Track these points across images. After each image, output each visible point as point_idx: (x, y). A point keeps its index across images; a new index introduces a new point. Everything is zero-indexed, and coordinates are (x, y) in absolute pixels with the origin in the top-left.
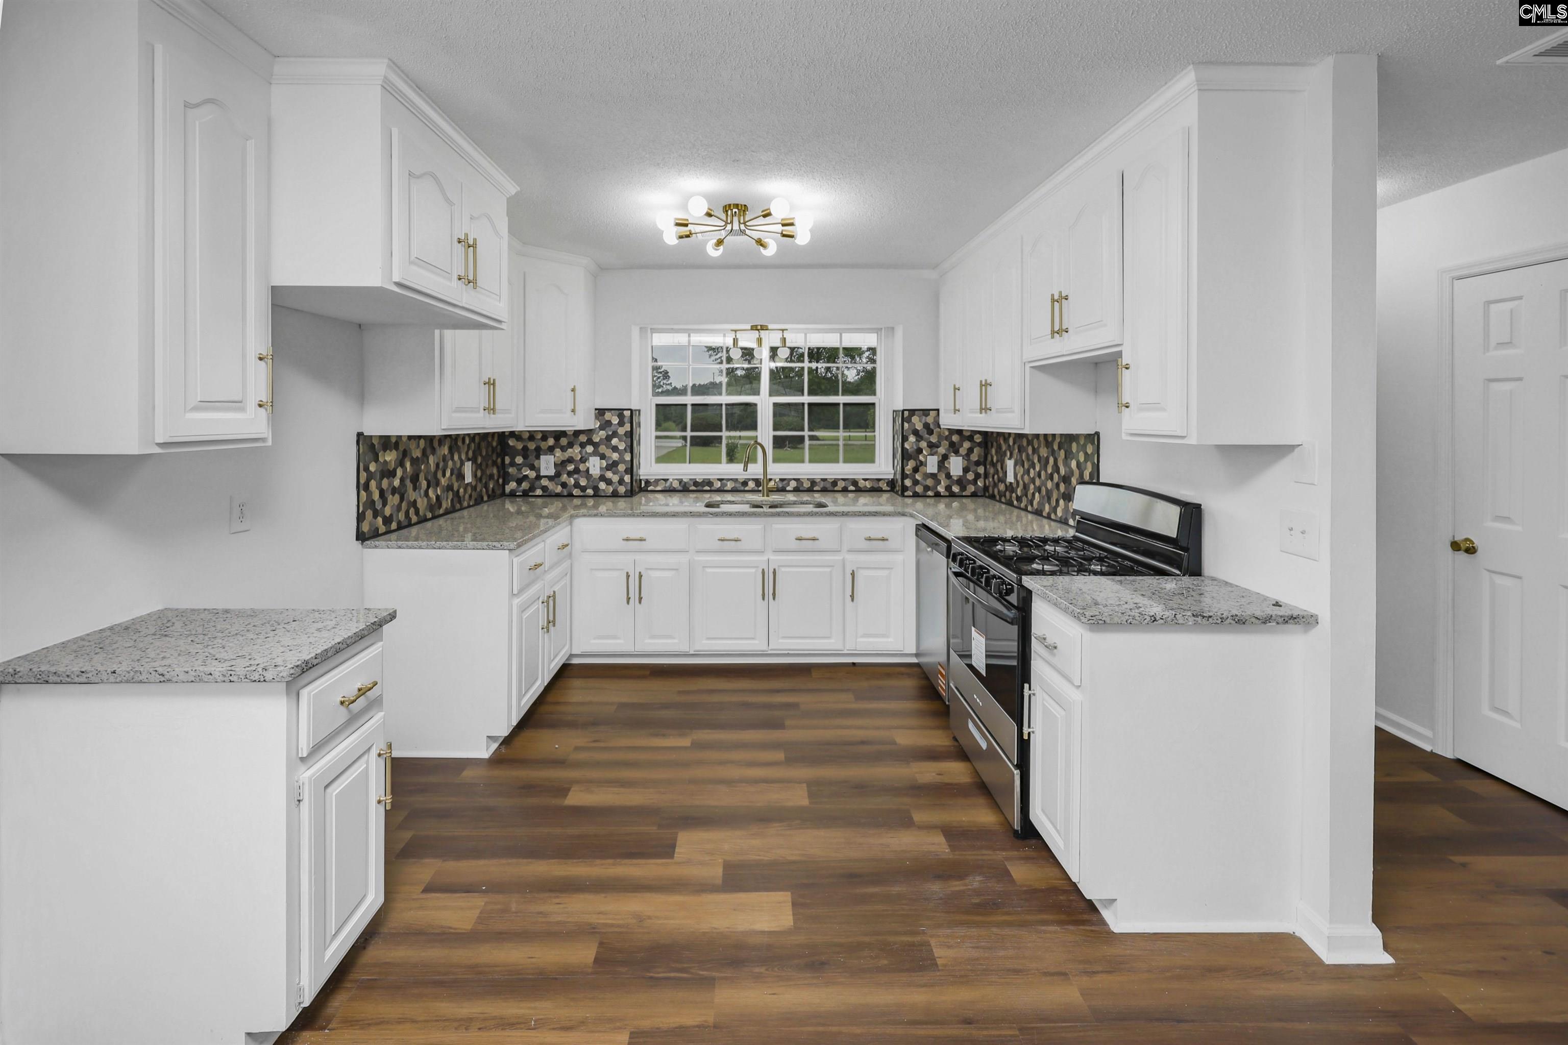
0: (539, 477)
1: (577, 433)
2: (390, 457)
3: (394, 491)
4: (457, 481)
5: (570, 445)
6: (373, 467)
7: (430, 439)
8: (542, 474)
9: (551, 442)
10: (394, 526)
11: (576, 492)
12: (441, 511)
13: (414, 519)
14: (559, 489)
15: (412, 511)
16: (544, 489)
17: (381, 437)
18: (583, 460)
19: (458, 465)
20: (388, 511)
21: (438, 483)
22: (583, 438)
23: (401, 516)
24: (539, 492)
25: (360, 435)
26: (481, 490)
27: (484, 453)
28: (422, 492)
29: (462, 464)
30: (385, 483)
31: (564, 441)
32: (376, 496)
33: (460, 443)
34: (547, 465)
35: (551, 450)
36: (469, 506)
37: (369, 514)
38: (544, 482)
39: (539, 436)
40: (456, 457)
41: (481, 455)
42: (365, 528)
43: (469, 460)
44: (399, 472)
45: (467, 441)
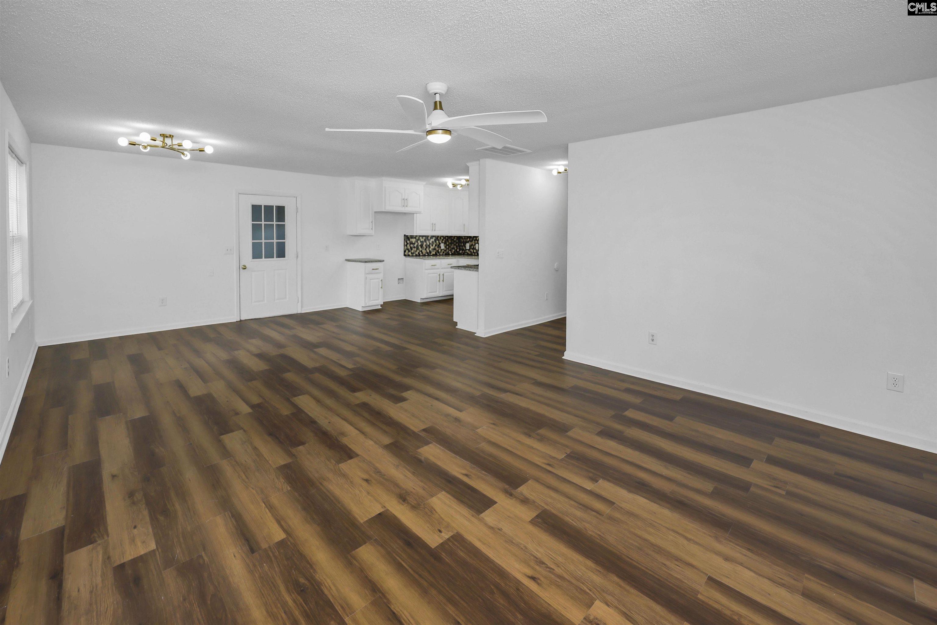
0: (466, 250)
1: (474, 237)
2: (413, 240)
3: (414, 247)
4: (438, 248)
5: (472, 241)
6: (408, 242)
7: (427, 237)
8: (467, 249)
9: (468, 239)
10: (414, 255)
11: (473, 254)
12: (432, 254)
13: (421, 254)
14: (470, 253)
15: (420, 253)
16: (467, 253)
17: (411, 236)
18: (475, 245)
19: (438, 244)
20: (412, 251)
21: (430, 247)
22: (475, 239)
23: (417, 253)
24: (466, 254)
25: (405, 235)
26: (448, 252)
27: (450, 242)
28: (424, 249)
29: (440, 244)
30: (412, 246)
31: (471, 239)
32: (409, 248)
33: (439, 238)
34: (468, 246)
35: (468, 242)
36: (443, 255)
37: (407, 251)
38: (467, 251)
39: (466, 238)
40: (437, 242)
41: (448, 242)
42: (406, 253)
43: (443, 243)
44: (416, 244)
45: (442, 238)
